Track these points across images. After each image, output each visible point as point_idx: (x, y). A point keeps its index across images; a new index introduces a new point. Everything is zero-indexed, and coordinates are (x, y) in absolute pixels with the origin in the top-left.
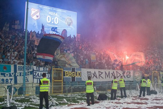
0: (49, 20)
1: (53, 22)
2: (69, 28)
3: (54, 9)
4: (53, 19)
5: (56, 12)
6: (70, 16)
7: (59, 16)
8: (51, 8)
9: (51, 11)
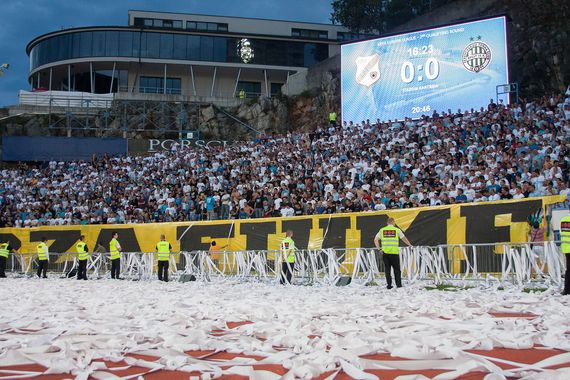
0: (407, 75)
1: (420, 78)
2: (477, 80)
3: (423, 34)
4: (420, 67)
5: (427, 41)
6: (479, 38)
7: (440, 53)
8: (413, 36)
9: (411, 44)
